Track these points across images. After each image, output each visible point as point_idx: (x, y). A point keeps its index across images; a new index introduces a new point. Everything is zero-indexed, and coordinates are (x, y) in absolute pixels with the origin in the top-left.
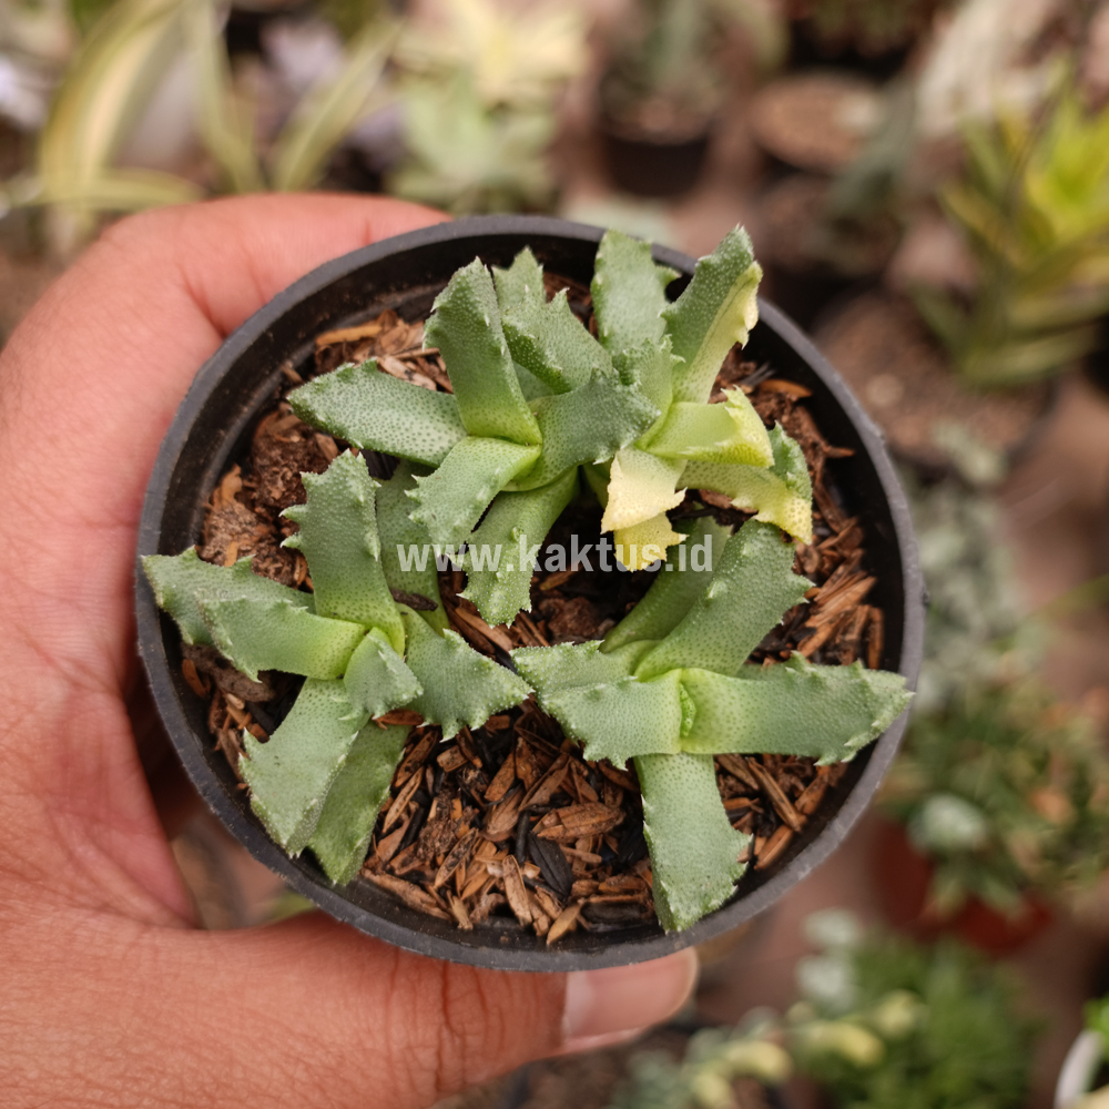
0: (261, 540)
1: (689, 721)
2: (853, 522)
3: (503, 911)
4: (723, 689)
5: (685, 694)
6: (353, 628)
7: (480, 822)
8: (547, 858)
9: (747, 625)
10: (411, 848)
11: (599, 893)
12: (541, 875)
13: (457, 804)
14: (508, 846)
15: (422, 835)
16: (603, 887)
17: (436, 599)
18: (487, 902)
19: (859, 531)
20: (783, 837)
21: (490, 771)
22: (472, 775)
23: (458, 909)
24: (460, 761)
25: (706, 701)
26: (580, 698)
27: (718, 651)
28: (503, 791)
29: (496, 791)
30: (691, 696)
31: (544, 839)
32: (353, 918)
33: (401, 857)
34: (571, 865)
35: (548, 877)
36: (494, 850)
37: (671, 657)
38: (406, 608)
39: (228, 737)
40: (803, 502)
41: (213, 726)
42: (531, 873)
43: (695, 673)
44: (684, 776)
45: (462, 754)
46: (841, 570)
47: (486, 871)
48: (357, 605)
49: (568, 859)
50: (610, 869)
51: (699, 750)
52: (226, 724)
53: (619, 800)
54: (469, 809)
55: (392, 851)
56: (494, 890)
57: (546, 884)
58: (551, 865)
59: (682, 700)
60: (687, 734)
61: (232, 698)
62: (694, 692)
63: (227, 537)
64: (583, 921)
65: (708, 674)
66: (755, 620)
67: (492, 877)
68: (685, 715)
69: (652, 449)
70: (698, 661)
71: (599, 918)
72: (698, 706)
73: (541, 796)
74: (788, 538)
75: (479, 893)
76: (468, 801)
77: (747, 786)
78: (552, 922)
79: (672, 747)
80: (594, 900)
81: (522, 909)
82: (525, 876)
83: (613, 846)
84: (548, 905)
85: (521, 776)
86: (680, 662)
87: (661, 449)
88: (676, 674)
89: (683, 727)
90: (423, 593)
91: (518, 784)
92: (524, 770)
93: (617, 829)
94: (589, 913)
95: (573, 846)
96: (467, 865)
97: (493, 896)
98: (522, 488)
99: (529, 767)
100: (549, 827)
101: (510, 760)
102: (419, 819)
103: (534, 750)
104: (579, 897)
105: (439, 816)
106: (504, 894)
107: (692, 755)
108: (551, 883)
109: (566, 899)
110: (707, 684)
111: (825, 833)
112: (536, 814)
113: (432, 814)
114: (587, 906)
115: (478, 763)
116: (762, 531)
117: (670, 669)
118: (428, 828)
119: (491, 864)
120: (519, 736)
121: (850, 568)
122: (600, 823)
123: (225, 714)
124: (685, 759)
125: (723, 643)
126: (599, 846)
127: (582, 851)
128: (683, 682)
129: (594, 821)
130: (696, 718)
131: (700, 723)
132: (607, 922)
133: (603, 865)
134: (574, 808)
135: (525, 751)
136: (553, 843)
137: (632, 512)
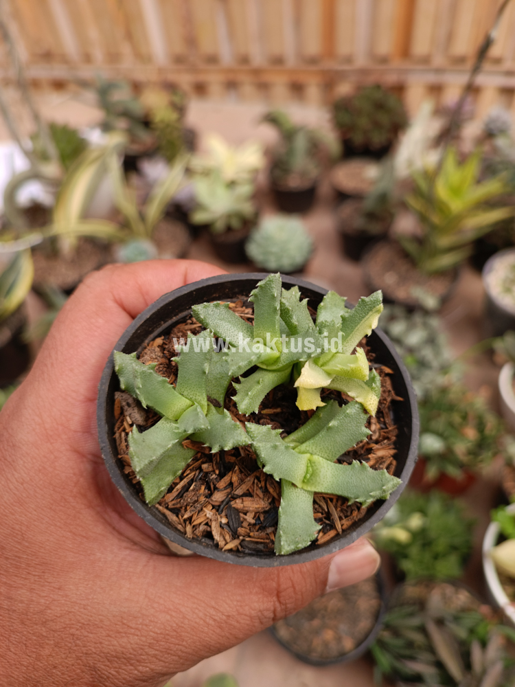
0: (161, 364)
1: (308, 476)
2: (395, 427)
3: (209, 535)
4: (325, 465)
5: (309, 465)
6: (188, 402)
7: (209, 496)
8: (233, 516)
9: (341, 442)
10: (179, 500)
11: (249, 536)
12: (228, 522)
13: (203, 487)
14: (217, 508)
15: (185, 495)
16: (251, 534)
17: (222, 403)
18: (202, 528)
19: (396, 430)
20: (332, 533)
21: (221, 476)
22: (214, 476)
23: (189, 529)
24: (211, 469)
25: (317, 469)
26: (269, 446)
27: (327, 451)
28: (225, 486)
29: (222, 484)
30: (312, 466)
31: (234, 508)
32: (145, 516)
33: (173, 502)
34: (242, 522)
35: (231, 524)
36: (211, 508)
37: (308, 449)
38: (210, 403)
39: (120, 435)
40: (376, 397)
41: (116, 429)
42: (224, 521)
43: (316, 458)
44: (300, 497)
45: (213, 467)
46: (386, 441)
47: (206, 515)
48: (192, 393)
49: (241, 519)
50: (257, 527)
51: (309, 489)
52: (121, 428)
53: (270, 500)
54: (207, 491)
55: (171, 499)
56: (207, 524)
57: (229, 526)
58: (234, 520)
59: (307, 467)
60: (305, 481)
61: (128, 418)
62: (313, 465)
63: (149, 358)
64: (240, 547)
65: (321, 459)
66: (345, 442)
67: (208, 518)
68: (307, 472)
69: (322, 368)
70: (318, 453)
71: (247, 547)
72: (313, 471)
73: (239, 492)
74: (365, 411)
75: (200, 524)
76: (208, 487)
77: (323, 509)
78: (226, 543)
79: (299, 484)
80: (248, 539)
81: (217, 537)
82: (221, 522)
83: (262, 519)
84: (228, 537)
85: (233, 481)
86: (311, 452)
87: (325, 368)
88: (308, 455)
89: (305, 477)
90: (217, 399)
91: (231, 484)
92: (235, 479)
93: (265, 512)
94: (243, 544)
95: (245, 514)
96: (199, 512)
97: (206, 527)
98: (269, 368)
99: (237, 478)
100: (237, 504)
101: (230, 473)
102: (186, 489)
103: (241, 472)
104: (241, 535)
105: (193, 490)
106: (210, 527)
107: (306, 491)
108: (231, 527)
109: (235, 535)
110: (319, 462)
111: (348, 536)
112: (234, 498)
113: (192, 488)
114: (243, 540)
115: (217, 472)
116: (357, 406)
117: (306, 453)
118: (188, 493)
119: (209, 513)
120: (236, 464)
121: (389, 442)
122: (259, 508)
123: (122, 425)
124: (302, 491)
125: (330, 448)
126: (257, 517)
127: (250, 518)
128: (310, 460)
129: (257, 506)
130: (311, 475)
131: (313, 478)
132: (250, 549)
133: (254, 525)
134: (250, 498)
135: (237, 471)
136: (237, 511)
137: (309, 381)
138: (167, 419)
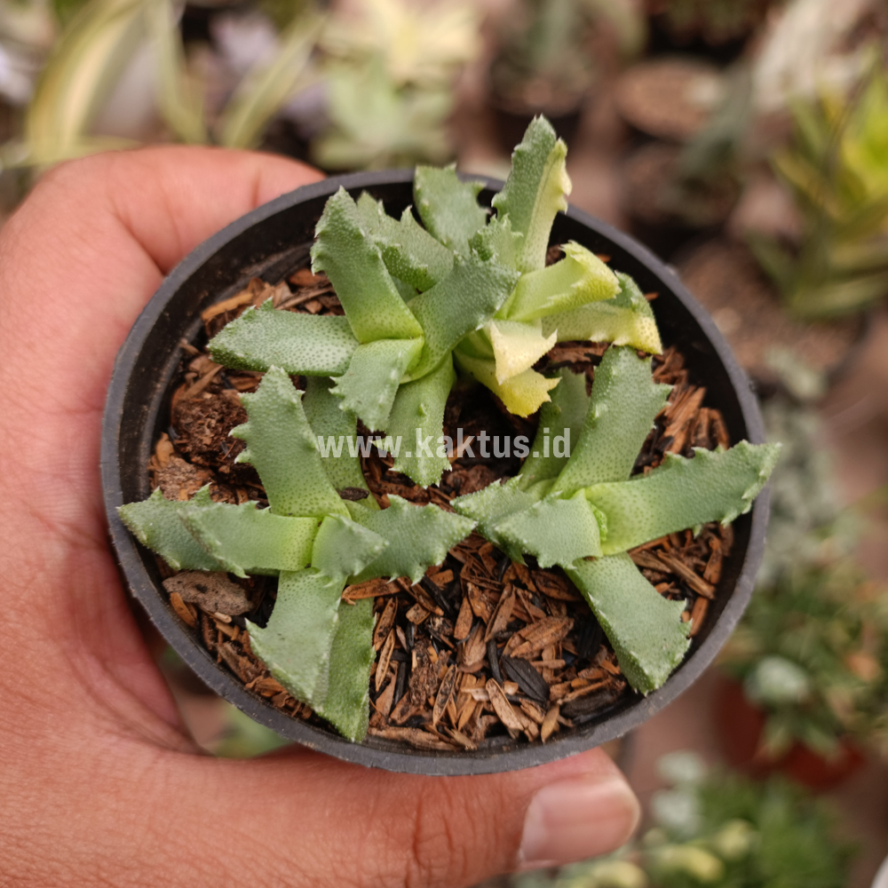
1: (604, 526)
3: (498, 729)
4: (624, 492)
5: (595, 508)
6: (309, 522)
7: (456, 659)
8: (522, 674)
9: (629, 435)
10: (405, 698)
11: (571, 689)
12: (520, 689)
13: (433, 651)
14: (485, 673)
15: (411, 683)
16: (575, 684)
17: (365, 488)
18: (482, 724)
20: (702, 607)
21: (452, 616)
22: (438, 622)
23: (458, 737)
24: (424, 615)
25: (613, 507)
27: (611, 465)
28: (468, 629)
29: (463, 629)
30: (600, 508)
31: (516, 657)
32: (380, 762)
33: (398, 709)
34: (542, 674)
35: (526, 689)
36: (475, 679)
37: (574, 481)
39: (225, 649)
40: (647, 319)
41: (210, 643)
42: (511, 689)
43: (597, 489)
44: (614, 572)
45: (424, 608)
47: (473, 698)
48: (307, 501)
49: (538, 670)
50: (574, 669)
51: (617, 549)
52: (220, 639)
53: (564, 611)
54: (443, 652)
55: (388, 706)
56: (485, 712)
57: (526, 696)
58: (527, 679)
59: (594, 513)
60: (607, 539)
61: (219, 615)
62: (600, 503)
64: (563, 720)
65: (608, 485)
66: (634, 429)
67: (480, 702)
68: (599, 524)
69: (512, 318)
70: (596, 478)
71: (578, 711)
72: (608, 514)
73: (500, 624)
74: (642, 354)
75: (472, 720)
76: (441, 646)
77: (661, 572)
78: (540, 726)
79: (597, 551)
80: (570, 697)
81: (512, 721)
82: (507, 694)
83: (572, 649)
84: (533, 712)
85: (478, 614)
86: (582, 483)
87: (520, 315)
88: (582, 494)
89: (601, 534)
90: (354, 486)
91: (477, 620)
92: (480, 608)
93: (571, 634)
94: (566, 711)
95: (540, 658)
96: (455, 698)
97: (486, 718)
98: (415, 377)
99: (483, 605)
100: (517, 647)
101: (465, 602)
102: (403, 672)
103: (482, 589)
104: (557, 699)
105: (421, 664)
106: (494, 714)
107: (613, 556)
108: (530, 694)
109: (546, 703)
110: (609, 494)
111: (737, 589)
112: (500, 640)
113: (415, 664)
114: (564, 705)
115: (440, 611)
117: (575, 491)
118: (414, 677)
119: (474, 691)
120: (467, 581)
122: (557, 632)
123: (216, 632)
124: (609, 560)
125: (613, 456)
126: (561, 653)
127: (550, 661)
128: (589, 499)
129: (552, 630)
130: (609, 524)
131: (613, 526)
132: (586, 712)
133: (567, 667)
134: (530, 627)
135: (476, 592)
136: (523, 660)
138: (290, 574)
